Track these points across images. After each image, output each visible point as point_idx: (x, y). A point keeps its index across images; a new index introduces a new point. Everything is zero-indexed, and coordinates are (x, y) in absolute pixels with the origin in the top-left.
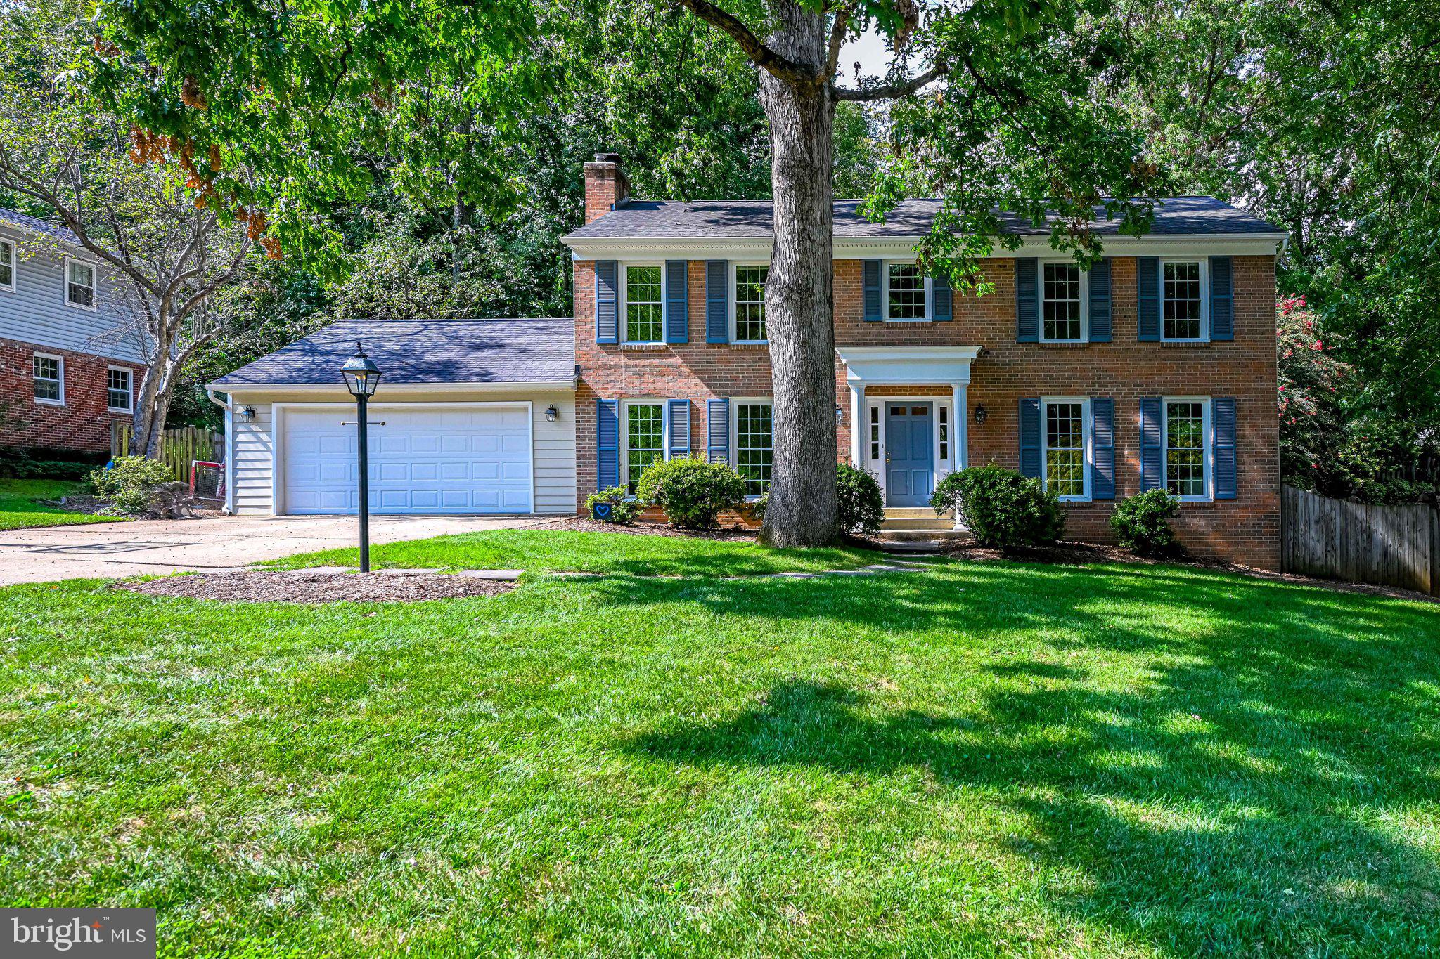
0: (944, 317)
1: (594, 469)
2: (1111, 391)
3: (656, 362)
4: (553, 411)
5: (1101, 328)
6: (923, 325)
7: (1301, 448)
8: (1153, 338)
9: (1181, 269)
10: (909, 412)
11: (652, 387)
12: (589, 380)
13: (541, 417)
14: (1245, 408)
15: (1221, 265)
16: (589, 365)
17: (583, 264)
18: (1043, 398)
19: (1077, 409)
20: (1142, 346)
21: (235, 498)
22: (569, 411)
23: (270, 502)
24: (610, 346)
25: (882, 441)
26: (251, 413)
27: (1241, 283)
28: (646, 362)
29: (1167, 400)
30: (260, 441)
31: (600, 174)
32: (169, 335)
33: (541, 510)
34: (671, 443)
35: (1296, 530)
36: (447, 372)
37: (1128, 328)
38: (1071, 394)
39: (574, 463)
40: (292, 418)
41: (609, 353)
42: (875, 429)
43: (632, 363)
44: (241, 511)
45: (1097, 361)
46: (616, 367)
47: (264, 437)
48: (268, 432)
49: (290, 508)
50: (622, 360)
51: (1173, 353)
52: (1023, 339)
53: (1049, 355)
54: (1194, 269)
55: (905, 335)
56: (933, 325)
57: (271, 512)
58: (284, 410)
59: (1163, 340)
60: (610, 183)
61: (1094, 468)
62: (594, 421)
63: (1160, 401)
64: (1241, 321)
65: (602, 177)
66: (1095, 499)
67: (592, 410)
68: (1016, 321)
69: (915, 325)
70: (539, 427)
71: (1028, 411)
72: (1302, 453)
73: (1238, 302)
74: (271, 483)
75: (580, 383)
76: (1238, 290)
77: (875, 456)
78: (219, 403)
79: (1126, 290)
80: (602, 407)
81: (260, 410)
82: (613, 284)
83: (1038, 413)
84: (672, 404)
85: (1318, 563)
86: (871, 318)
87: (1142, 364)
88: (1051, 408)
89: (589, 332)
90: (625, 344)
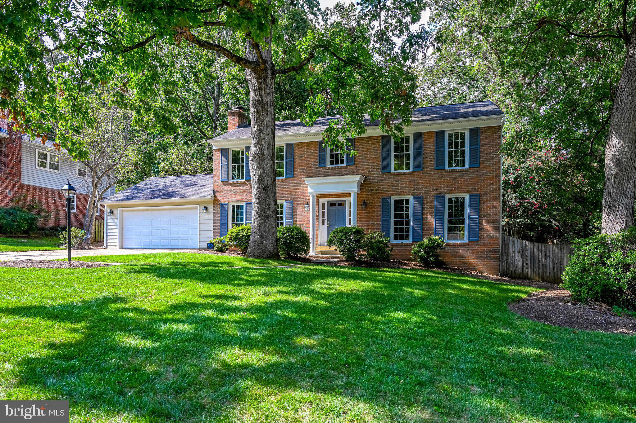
0: (351, 163)
1: (219, 231)
2: (422, 193)
3: (241, 188)
4: (206, 209)
5: (419, 166)
6: (342, 168)
7: (551, 220)
8: (441, 168)
9: (456, 135)
10: (337, 205)
11: (239, 198)
12: (218, 196)
13: (201, 211)
14: (484, 198)
15: (474, 132)
16: (218, 190)
17: (216, 150)
18: (392, 197)
19: (407, 201)
20: (436, 172)
21: (107, 243)
22: (211, 208)
23: (117, 244)
24: (225, 182)
25: (326, 218)
26: (112, 212)
27: (484, 140)
28: (237, 188)
29: (447, 197)
30: (115, 222)
31: (233, 114)
32: (96, 185)
33: (201, 247)
34: (246, 220)
35: (508, 256)
36: (171, 195)
37: (430, 164)
38: (404, 195)
39: (212, 229)
40: (125, 213)
41: (225, 185)
42: (323, 213)
43: (233, 188)
44: (109, 247)
45: (416, 179)
46: (227, 190)
47: (116, 220)
48: (117, 219)
49: (124, 247)
50: (229, 187)
51: (451, 174)
52: (384, 171)
53: (395, 178)
54: (462, 135)
55: (335, 172)
56: (346, 167)
57: (117, 247)
58: (122, 211)
59: (447, 168)
60: (237, 118)
61: (413, 227)
62: (219, 212)
63: (444, 197)
64: (483, 158)
65: (234, 116)
66: (413, 241)
67: (219, 207)
68: (381, 163)
69: (339, 168)
70: (201, 215)
71: (385, 203)
72: (551, 222)
73: (483, 149)
74: (117, 237)
75: (215, 197)
76: (482, 143)
77: (323, 224)
78: (102, 208)
79: (430, 147)
80: (222, 206)
81: (114, 211)
82: (227, 158)
83: (389, 204)
84: (246, 204)
85: (519, 272)
86: (321, 165)
87: (436, 180)
88: (396, 202)
89: (218, 177)
90: (231, 181)
